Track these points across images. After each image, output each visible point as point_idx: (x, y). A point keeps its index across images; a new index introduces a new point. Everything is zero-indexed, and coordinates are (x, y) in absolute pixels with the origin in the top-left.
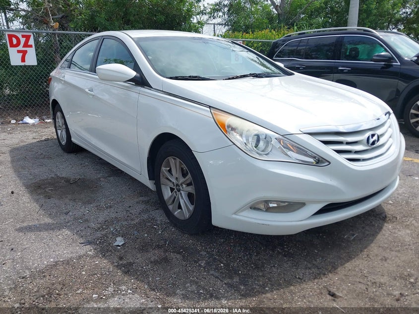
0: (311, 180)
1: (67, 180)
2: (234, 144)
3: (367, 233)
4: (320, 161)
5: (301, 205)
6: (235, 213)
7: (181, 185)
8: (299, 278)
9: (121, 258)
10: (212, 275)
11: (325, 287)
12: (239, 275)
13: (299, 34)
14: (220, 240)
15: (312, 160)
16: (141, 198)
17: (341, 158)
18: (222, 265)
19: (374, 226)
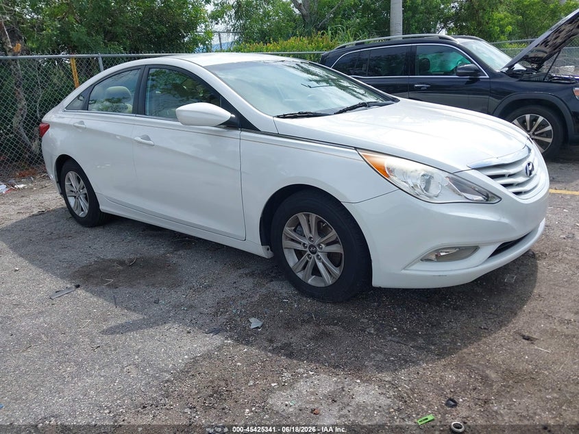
0: (479, 218)
1: (121, 263)
2: (400, 189)
3: (525, 273)
4: (489, 198)
5: (475, 249)
6: (404, 269)
7: (319, 245)
8: (485, 329)
9: (271, 341)
10: (391, 340)
11: (515, 332)
12: (420, 336)
13: (357, 44)
14: (372, 304)
15: (480, 198)
16: (241, 271)
17: (509, 192)
18: (395, 329)
19: (527, 265)
